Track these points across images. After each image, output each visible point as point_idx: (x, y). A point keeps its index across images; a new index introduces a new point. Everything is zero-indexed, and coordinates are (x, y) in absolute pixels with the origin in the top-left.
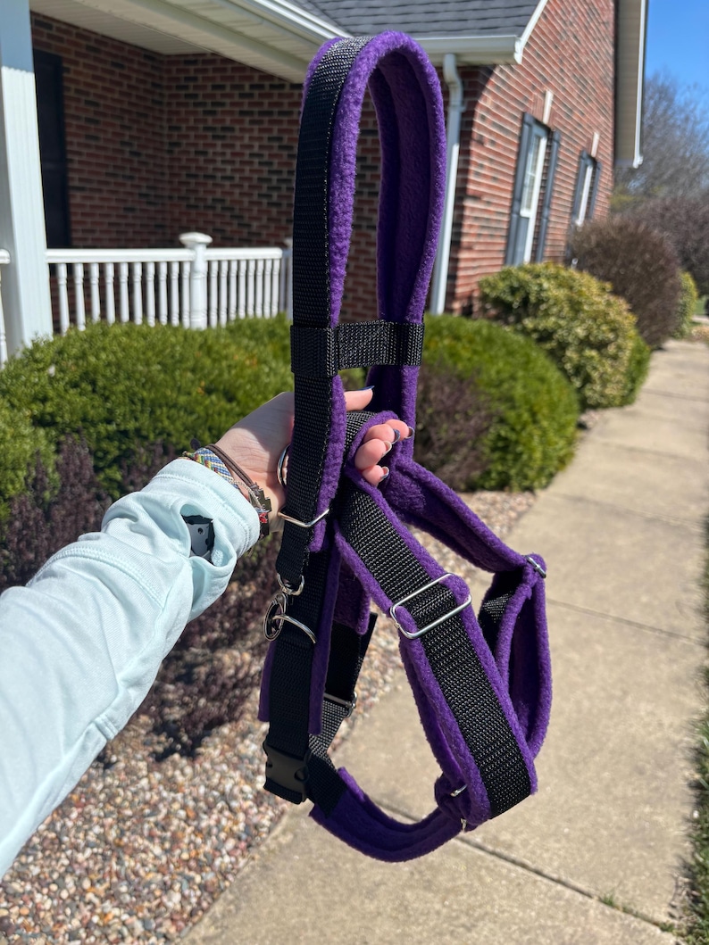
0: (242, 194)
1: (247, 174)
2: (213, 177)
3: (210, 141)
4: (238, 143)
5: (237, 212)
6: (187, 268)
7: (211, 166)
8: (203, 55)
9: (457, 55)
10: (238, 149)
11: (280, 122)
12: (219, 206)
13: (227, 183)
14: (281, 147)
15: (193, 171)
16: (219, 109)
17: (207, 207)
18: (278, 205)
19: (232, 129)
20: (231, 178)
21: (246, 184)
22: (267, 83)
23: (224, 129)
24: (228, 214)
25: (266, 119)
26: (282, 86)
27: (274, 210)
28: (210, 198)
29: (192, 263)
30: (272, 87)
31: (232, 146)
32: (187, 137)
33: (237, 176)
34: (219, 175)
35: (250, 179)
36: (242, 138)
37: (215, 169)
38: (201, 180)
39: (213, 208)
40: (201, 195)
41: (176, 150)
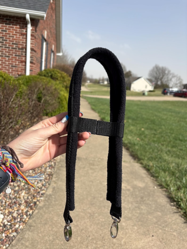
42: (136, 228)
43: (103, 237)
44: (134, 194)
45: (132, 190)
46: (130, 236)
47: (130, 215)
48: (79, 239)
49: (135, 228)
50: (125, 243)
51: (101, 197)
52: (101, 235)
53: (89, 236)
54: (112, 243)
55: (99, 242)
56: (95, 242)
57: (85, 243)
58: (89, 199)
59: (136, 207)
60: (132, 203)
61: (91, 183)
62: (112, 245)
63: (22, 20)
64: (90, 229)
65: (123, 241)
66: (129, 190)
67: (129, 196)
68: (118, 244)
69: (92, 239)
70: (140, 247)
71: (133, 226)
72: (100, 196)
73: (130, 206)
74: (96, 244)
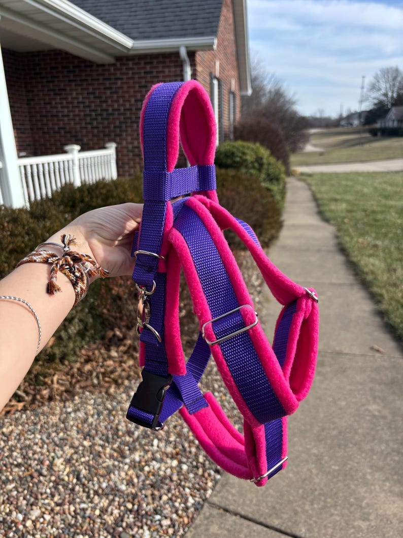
0: (75, 124)
1: (77, 112)
2: (57, 116)
3: (52, 96)
4: (70, 97)
5: (74, 133)
6: (71, 163)
7: (55, 110)
8: (43, 51)
9: (187, 47)
10: (70, 100)
11: (92, 84)
12: (62, 131)
13: (66, 119)
14: (95, 97)
15: (44, 114)
16: (56, 80)
17: (55, 132)
18: (97, 127)
19: (64, 90)
20: (68, 116)
21: (77, 118)
22: (83, 65)
23: (60, 90)
24: (69, 135)
25: (85, 83)
26: (91, 66)
27: (96, 131)
28: (56, 127)
29: (73, 161)
30: (86, 66)
31: (66, 99)
32: (38, 95)
33: (71, 114)
34: (60, 114)
35: (79, 115)
36: (71, 94)
37: (57, 112)
38: (50, 118)
39: (59, 132)
40: (51, 126)
41: (32, 103)
42: (388, 484)
43: (335, 494)
44: (393, 426)
45: (390, 417)
46: (377, 496)
47: (381, 464)
48: (301, 491)
49: (386, 485)
50: (368, 504)
51: (334, 429)
52: (332, 490)
53: (315, 490)
54: (349, 503)
55: (329, 500)
56: (323, 498)
57: (309, 499)
58: (315, 432)
59: (393, 451)
60: (387, 443)
61: (318, 401)
62: (348, 506)
63: (173, 59)
64: (317, 480)
65: (365, 501)
66: (384, 417)
67: (383, 429)
68: (357, 505)
69: (320, 494)
70: (390, 513)
71: (384, 481)
72: (332, 426)
73: (383, 448)
74: (325, 501)
